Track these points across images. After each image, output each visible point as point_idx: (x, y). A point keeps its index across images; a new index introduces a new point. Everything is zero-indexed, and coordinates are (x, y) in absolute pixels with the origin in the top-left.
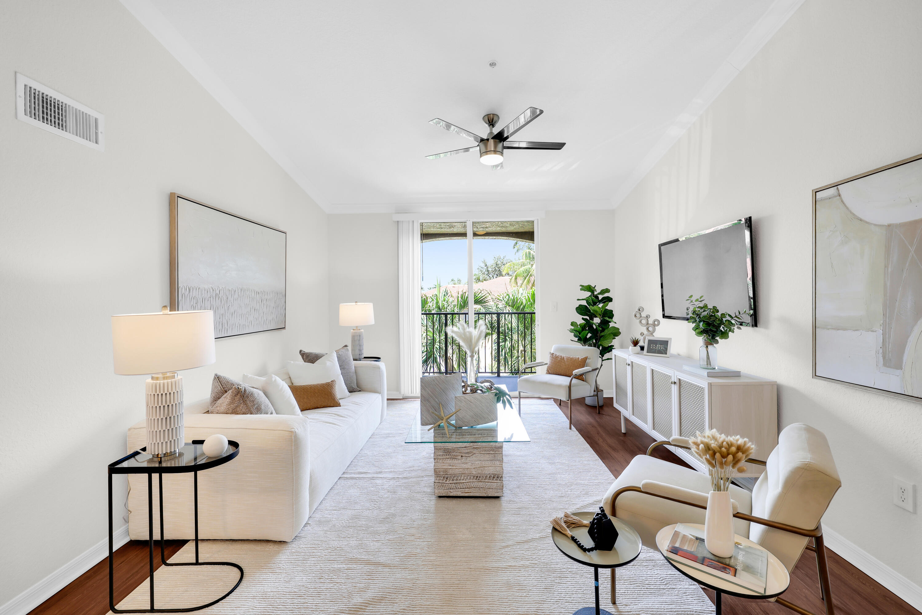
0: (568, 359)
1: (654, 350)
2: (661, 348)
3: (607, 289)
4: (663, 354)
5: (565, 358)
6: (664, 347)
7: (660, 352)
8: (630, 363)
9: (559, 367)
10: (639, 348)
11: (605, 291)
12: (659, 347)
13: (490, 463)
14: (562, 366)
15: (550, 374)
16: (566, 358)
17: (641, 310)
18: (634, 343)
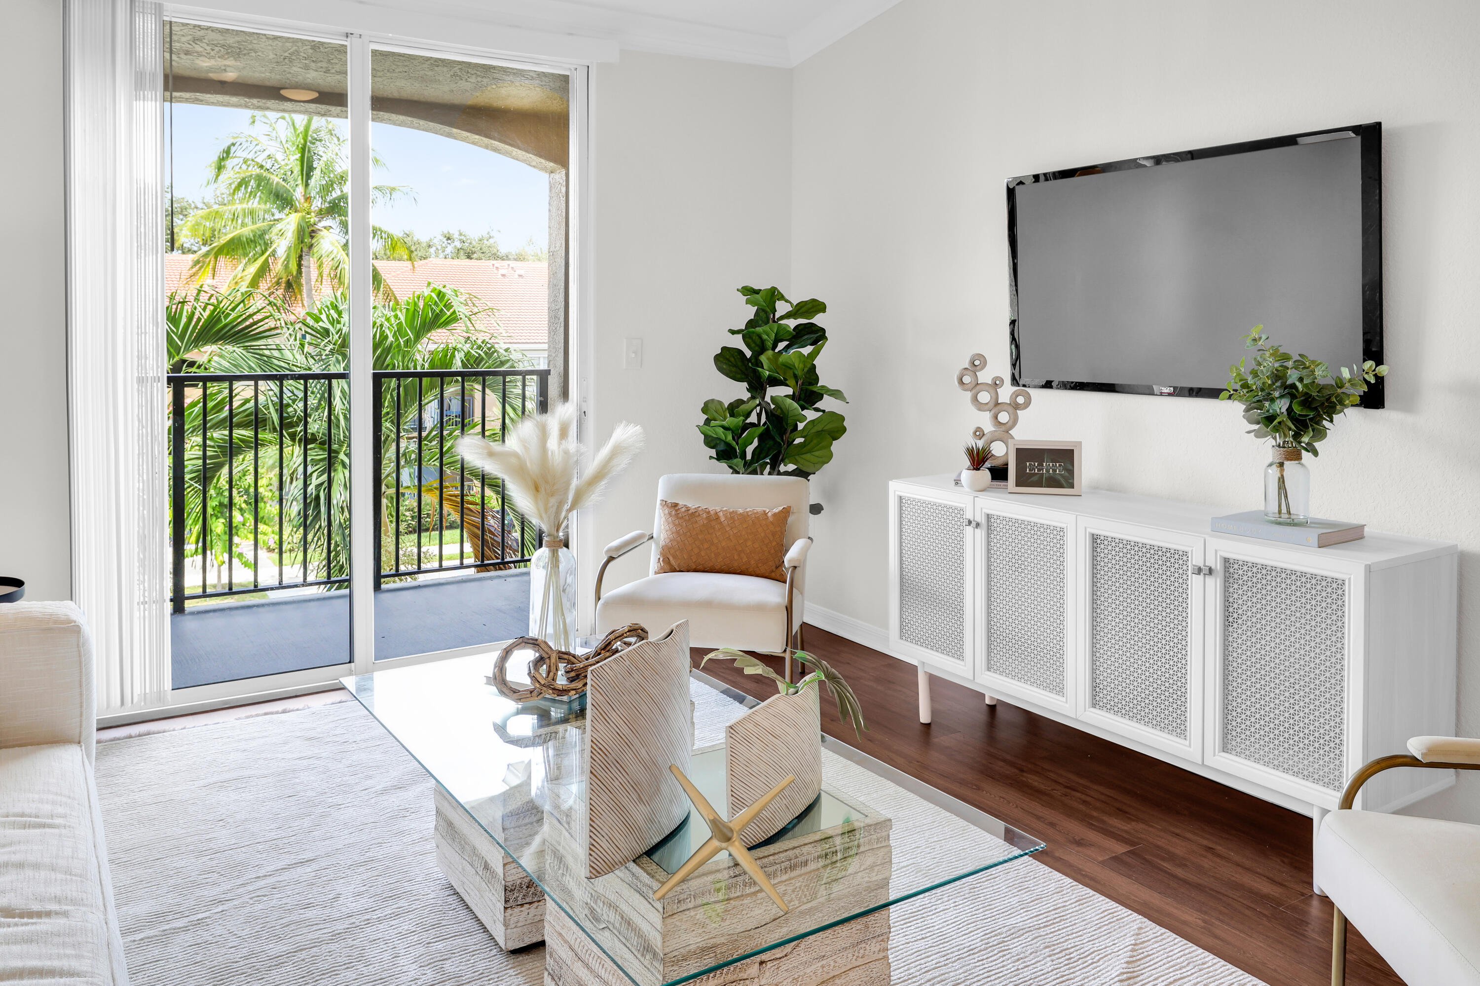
0: (732, 516)
1: (1035, 478)
2: (1054, 471)
3: (814, 300)
4: (1061, 486)
5: (721, 514)
6: (1065, 469)
7: (1053, 482)
8: (980, 518)
9: (706, 546)
10: (988, 474)
11: (810, 306)
12: (1048, 467)
13: (850, 955)
14: (716, 541)
15: (674, 570)
16: (726, 517)
17: (977, 363)
18: (978, 459)
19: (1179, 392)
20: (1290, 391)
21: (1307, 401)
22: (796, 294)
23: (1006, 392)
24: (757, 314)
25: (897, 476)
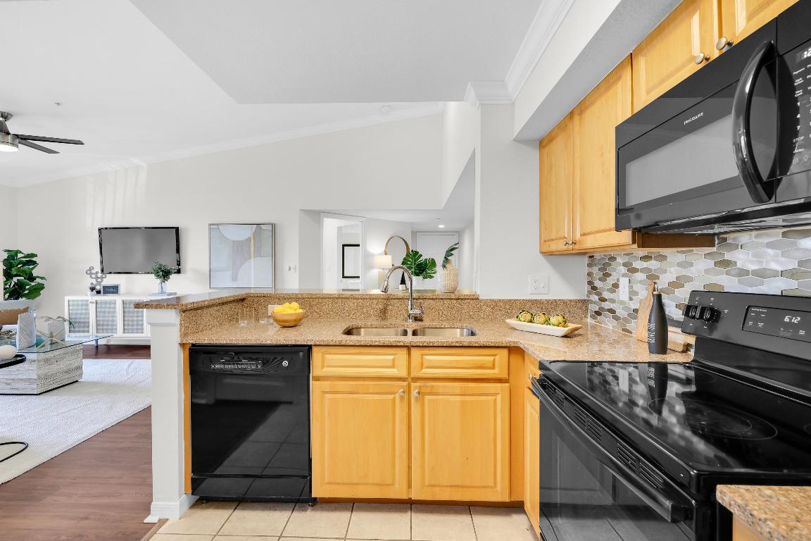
1: (108, 292)
2: (113, 290)
3: (32, 254)
4: (115, 293)
6: (116, 290)
7: (113, 293)
8: (94, 302)
10: (95, 293)
17: (91, 268)
18: (92, 289)
19: (145, 273)
20: (163, 271)
21: (165, 272)
22: (27, 252)
23: (100, 275)
24: (8, 257)
25: (66, 296)
